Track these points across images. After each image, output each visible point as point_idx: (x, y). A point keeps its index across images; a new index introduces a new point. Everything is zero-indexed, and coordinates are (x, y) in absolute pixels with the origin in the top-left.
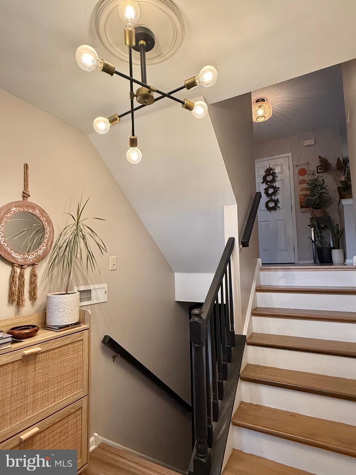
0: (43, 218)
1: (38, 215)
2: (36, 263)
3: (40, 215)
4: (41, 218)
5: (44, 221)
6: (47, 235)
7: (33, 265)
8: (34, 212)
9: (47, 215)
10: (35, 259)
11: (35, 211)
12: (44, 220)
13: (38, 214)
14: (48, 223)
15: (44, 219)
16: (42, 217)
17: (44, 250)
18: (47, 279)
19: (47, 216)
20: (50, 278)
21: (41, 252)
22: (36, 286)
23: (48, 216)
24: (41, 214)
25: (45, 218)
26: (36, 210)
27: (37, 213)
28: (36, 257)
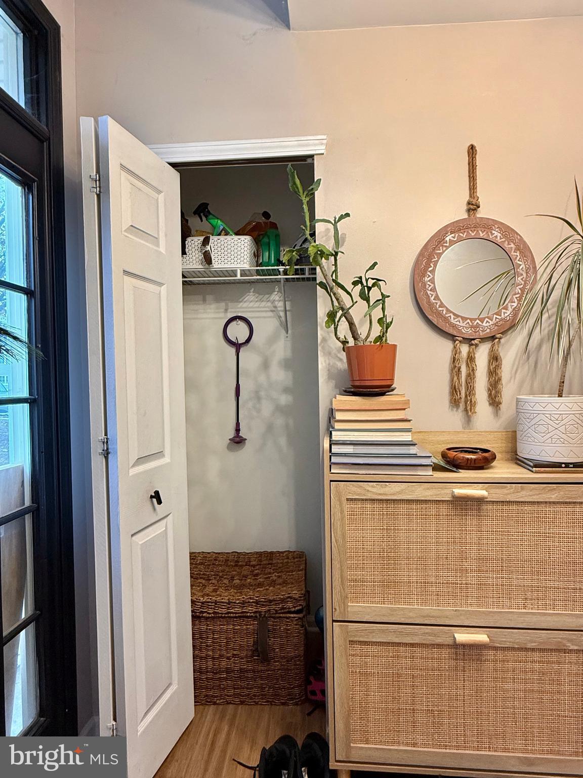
0: (509, 244)
1: (499, 240)
2: (498, 336)
3: (504, 240)
4: (506, 245)
5: (513, 251)
6: (519, 278)
7: (493, 338)
8: (489, 236)
9: (519, 237)
10: (496, 328)
11: (491, 232)
12: (512, 247)
13: (499, 238)
14: (520, 253)
15: (512, 245)
16: (507, 242)
17: (514, 309)
18: (526, 368)
19: (519, 240)
20: (533, 367)
21: (509, 313)
22: (500, 379)
23: (521, 239)
24: (505, 236)
25: (514, 244)
26: (493, 232)
27: (496, 237)
28: (497, 323)
